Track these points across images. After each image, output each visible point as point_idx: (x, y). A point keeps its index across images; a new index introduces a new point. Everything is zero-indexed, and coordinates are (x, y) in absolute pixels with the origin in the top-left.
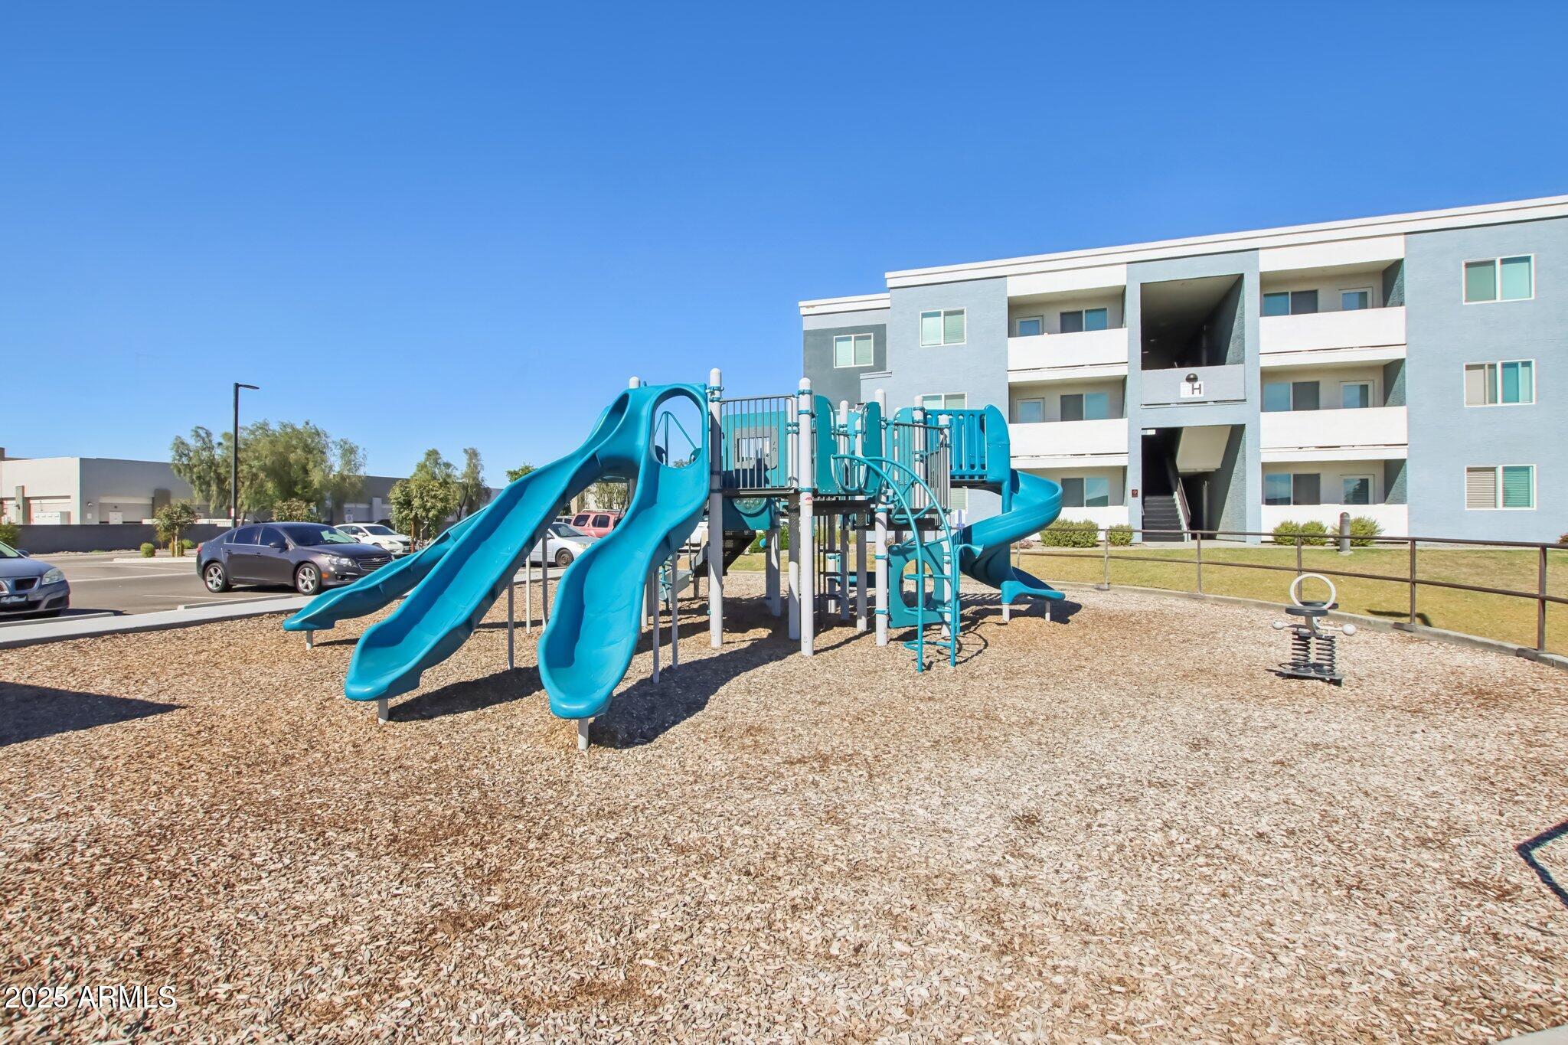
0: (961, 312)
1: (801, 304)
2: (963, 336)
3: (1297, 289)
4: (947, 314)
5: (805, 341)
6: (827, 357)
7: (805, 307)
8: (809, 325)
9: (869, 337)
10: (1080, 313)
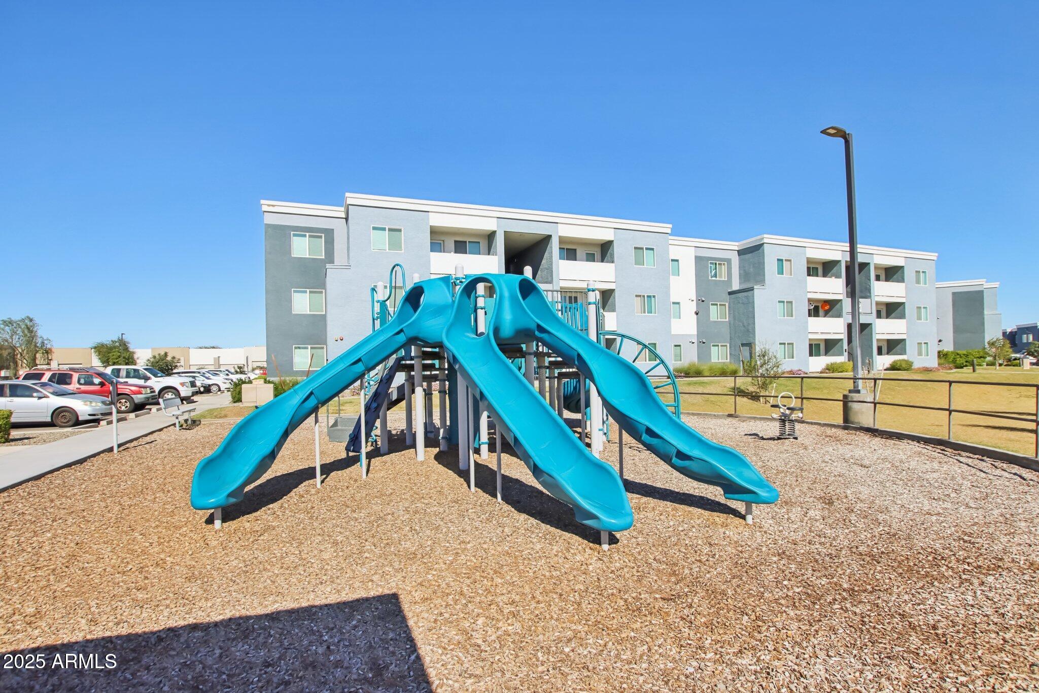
0: (400, 230)
1: (262, 202)
2: (401, 247)
3: (569, 247)
4: (390, 230)
5: (266, 233)
6: (286, 248)
7: (266, 205)
8: (269, 219)
9: (321, 237)
10: (466, 242)
